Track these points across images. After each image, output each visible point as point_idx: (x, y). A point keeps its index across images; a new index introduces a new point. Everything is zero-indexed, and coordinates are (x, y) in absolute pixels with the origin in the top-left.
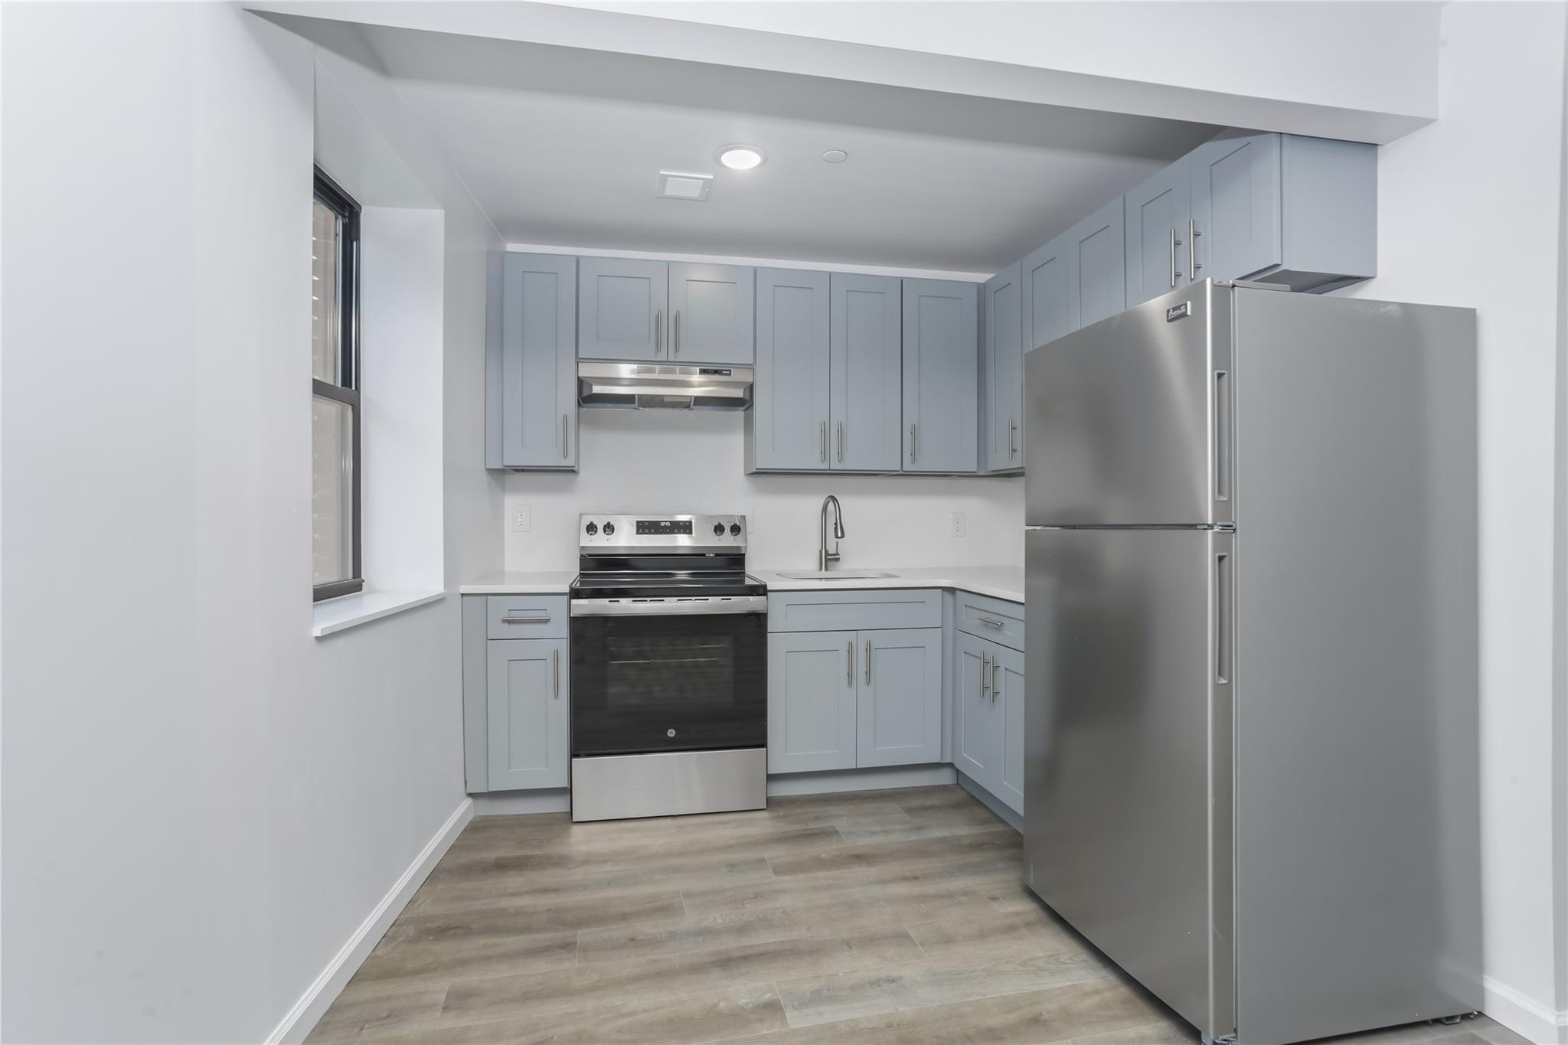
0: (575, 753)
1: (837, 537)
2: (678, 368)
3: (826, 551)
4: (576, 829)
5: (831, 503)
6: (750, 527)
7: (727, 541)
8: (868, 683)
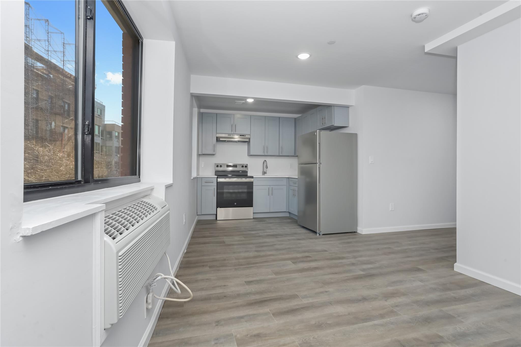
0: (217, 207)
1: (266, 168)
2: (236, 135)
3: (264, 171)
4: (218, 221)
5: (265, 162)
6: (249, 166)
7: (244, 169)
8: (272, 195)
